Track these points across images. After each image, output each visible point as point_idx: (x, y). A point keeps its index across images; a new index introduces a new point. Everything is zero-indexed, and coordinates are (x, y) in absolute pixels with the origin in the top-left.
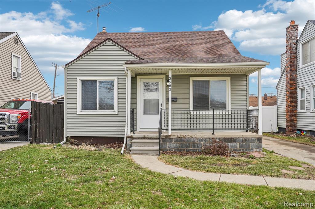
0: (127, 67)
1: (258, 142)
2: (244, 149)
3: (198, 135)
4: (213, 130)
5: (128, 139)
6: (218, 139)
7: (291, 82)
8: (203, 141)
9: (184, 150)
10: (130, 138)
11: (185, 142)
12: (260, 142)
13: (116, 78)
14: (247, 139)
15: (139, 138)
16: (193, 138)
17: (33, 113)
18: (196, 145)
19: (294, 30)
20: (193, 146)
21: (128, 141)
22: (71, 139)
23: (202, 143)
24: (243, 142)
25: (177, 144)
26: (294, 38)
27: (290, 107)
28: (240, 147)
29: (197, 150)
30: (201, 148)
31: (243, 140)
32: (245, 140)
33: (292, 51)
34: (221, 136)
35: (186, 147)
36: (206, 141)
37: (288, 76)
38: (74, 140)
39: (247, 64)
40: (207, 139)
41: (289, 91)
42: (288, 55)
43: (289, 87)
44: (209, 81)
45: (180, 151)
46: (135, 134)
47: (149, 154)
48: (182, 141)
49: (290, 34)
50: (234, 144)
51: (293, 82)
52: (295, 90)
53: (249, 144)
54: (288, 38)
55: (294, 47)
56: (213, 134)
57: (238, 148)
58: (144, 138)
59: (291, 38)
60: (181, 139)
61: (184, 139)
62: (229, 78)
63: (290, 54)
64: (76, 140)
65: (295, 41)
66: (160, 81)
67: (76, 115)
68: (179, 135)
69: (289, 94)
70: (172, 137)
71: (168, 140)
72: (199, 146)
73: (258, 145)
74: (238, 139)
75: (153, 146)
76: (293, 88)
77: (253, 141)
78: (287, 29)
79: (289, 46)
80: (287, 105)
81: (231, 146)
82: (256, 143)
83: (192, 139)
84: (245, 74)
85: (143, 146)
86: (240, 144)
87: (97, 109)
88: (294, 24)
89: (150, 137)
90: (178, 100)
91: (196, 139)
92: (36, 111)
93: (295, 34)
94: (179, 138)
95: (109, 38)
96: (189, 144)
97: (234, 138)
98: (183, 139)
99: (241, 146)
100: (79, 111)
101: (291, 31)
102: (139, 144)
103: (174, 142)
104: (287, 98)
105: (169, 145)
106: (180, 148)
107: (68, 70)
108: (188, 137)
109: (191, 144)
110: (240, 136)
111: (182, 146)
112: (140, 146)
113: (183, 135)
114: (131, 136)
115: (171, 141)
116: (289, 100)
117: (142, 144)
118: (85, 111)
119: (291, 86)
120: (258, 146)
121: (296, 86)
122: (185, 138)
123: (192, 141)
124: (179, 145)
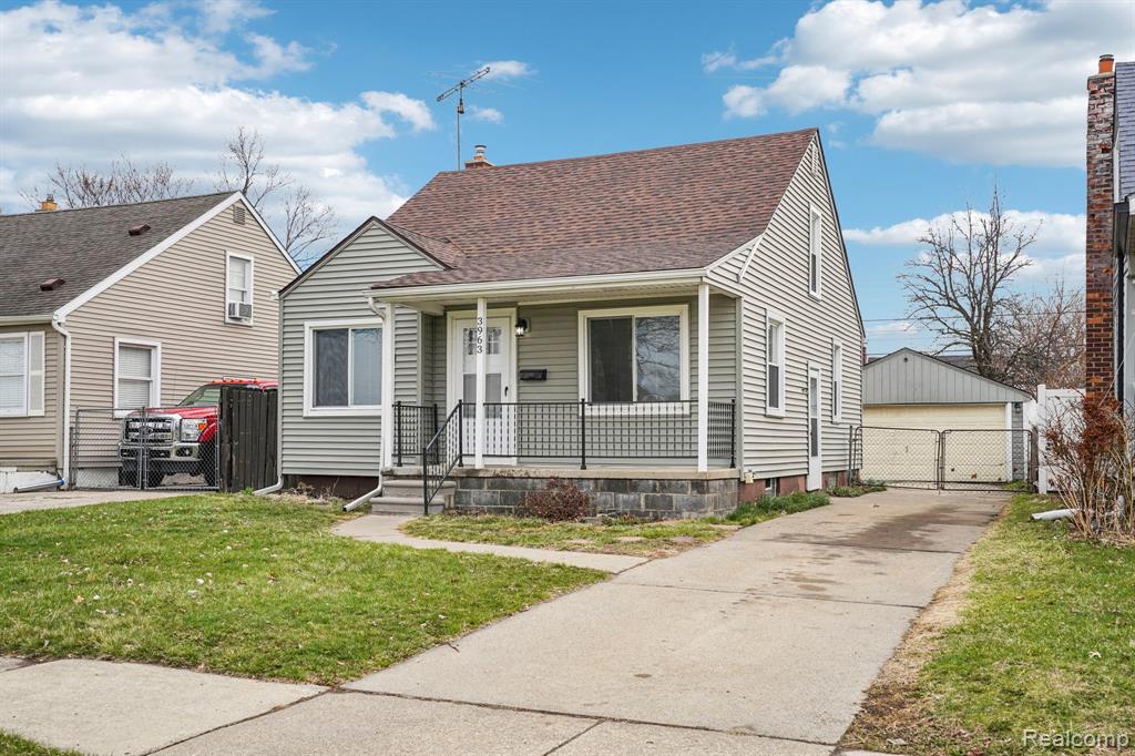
0: (373, 298)
1: (695, 492)
2: (659, 511)
3: (544, 470)
4: (583, 457)
5: (385, 479)
6: (594, 481)
9: (510, 510)
10: (388, 477)
11: (512, 488)
12: (699, 492)
14: (667, 484)
15: (408, 477)
16: (529, 477)
17: (224, 416)
24: (654, 490)
25: (494, 493)
28: (647, 506)
31: (655, 486)
32: (661, 485)
34: (601, 473)
35: (516, 501)
45: (502, 510)
46: (402, 467)
47: (407, 513)
50: (632, 496)
53: (671, 497)
56: (584, 468)
57: (643, 509)
58: (420, 477)
60: (503, 480)
61: (510, 480)
64: (310, 486)
67: (301, 420)
68: (498, 470)
70: (481, 475)
71: (473, 482)
73: (694, 499)
74: (642, 483)
77: (682, 489)
81: (625, 502)
82: (690, 495)
83: (529, 480)
86: (646, 497)
87: (347, 404)
91: (538, 480)
92: (230, 410)
94: (498, 477)
96: (523, 495)
98: (507, 479)
99: (650, 503)
100: (309, 410)
102: (400, 491)
103: (489, 488)
105: (475, 495)
106: (501, 504)
108: (519, 475)
109: (527, 494)
110: (646, 474)
111: (506, 498)
112: (401, 496)
113: (507, 469)
114: (392, 471)
115: (481, 487)
118: (322, 408)
120: (694, 504)
122: (514, 478)
123: (529, 487)
124: (497, 497)
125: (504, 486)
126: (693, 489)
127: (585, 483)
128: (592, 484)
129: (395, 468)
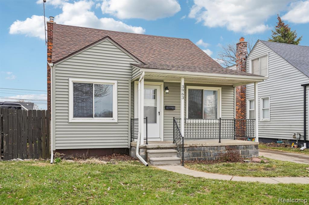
0: (145, 72)
1: (256, 149)
2: (245, 155)
3: (208, 143)
4: (220, 138)
5: (141, 150)
6: (225, 147)
7: (242, 94)
8: (212, 149)
9: (195, 159)
10: (143, 149)
11: (196, 150)
12: (257, 149)
13: (116, 82)
14: (247, 146)
15: (152, 149)
18: (206, 153)
19: (244, 47)
20: (203, 155)
21: (142, 152)
22: (56, 153)
23: (211, 151)
24: (244, 149)
25: (189, 153)
26: (244, 54)
27: (241, 116)
29: (207, 158)
30: (211, 156)
31: (244, 147)
33: (243, 66)
34: (227, 144)
35: (198, 155)
36: (214, 149)
37: (239, 88)
38: (60, 154)
39: (246, 77)
40: (216, 148)
41: (239, 102)
42: (239, 69)
43: (240, 99)
44: (202, 90)
45: (192, 160)
46: (149, 145)
47: (171, 164)
48: (194, 150)
49: (241, 50)
51: (243, 94)
52: (245, 101)
53: (249, 151)
54: (239, 53)
55: (244, 62)
56: (220, 142)
58: (158, 148)
59: (242, 53)
60: (193, 148)
62: (220, 88)
63: (241, 68)
64: (63, 154)
65: (244, 57)
66: (158, 88)
67: (67, 124)
68: (191, 144)
69: (240, 105)
72: (209, 155)
73: (255, 151)
74: (240, 147)
75: (171, 156)
76: (243, 100)
77: (252, 148)
78: (238, 44)
79: (240, 61)
80: (237, 115)
82: (254, 149)
83: (203, 147)
84: (233, 86)
85: (161, 157)
86: (241, 151)
87: (92, 117)
88: (244, 41)
89: (164, 147)
90: (176, 108)
91: (206, 147)
93: (245, 50)
94: (191, 147)
95: (108, 36)
96: (200, 153)
97: (237, 146)
98: (194, 147)
99: (243, 153)
100: (71, 119)
101: (242, 47)
103: (187, 151)
104: (237, 108)
106: (192, 157)
107: (57, 69)
108: (199, 146)
109: (202, 153)
110: (242, 143)
111: (194, 155)
112: (158, 157)
113: (194, 144)
114: (145, 146)
116: (240, 110)
117: (160, 154)
118: (79, 119)
119: (242, 98)
121: (245, 97)
122: (196, 147)
123: (203, 150)
124: (191, 154)
125: (193, 150)
126: (255, 148)
127: (222, 148)
128: (224, 148)
129: (145, 145)
